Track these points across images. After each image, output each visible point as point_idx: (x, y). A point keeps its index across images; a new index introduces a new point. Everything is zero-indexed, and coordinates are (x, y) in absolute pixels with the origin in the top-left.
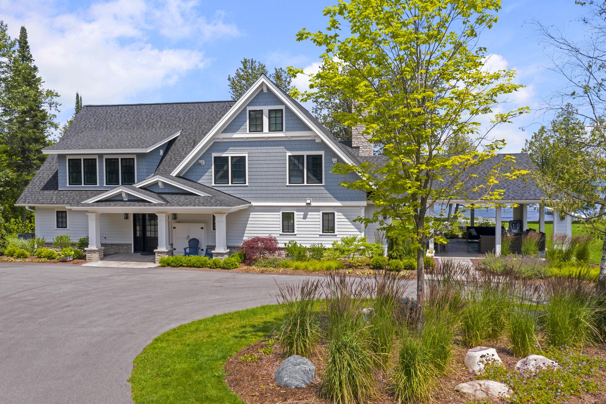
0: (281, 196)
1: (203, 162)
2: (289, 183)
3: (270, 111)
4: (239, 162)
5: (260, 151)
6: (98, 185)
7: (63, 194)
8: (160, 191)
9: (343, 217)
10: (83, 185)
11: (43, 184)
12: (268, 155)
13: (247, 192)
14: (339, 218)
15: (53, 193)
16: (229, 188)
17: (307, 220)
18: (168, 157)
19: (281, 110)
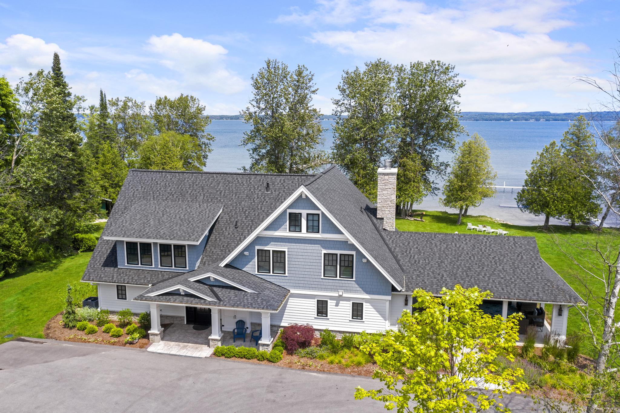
0: (316, 286)
1: (246, 253)
2: (324, 276)
3: (308, 214)
4: (280, 256)
5: (298, 247)
6: (153, 266)
7: (123, 273)
8: (212, 284)
9: (371, 307)
10: (140, 265)
11: (103, 260)
12: (305, 251)
13: (287, 281)
14: (367, 308)
15: (114, 270)
16: (271, 277)
17: (339, 307)
19: (319, 215)
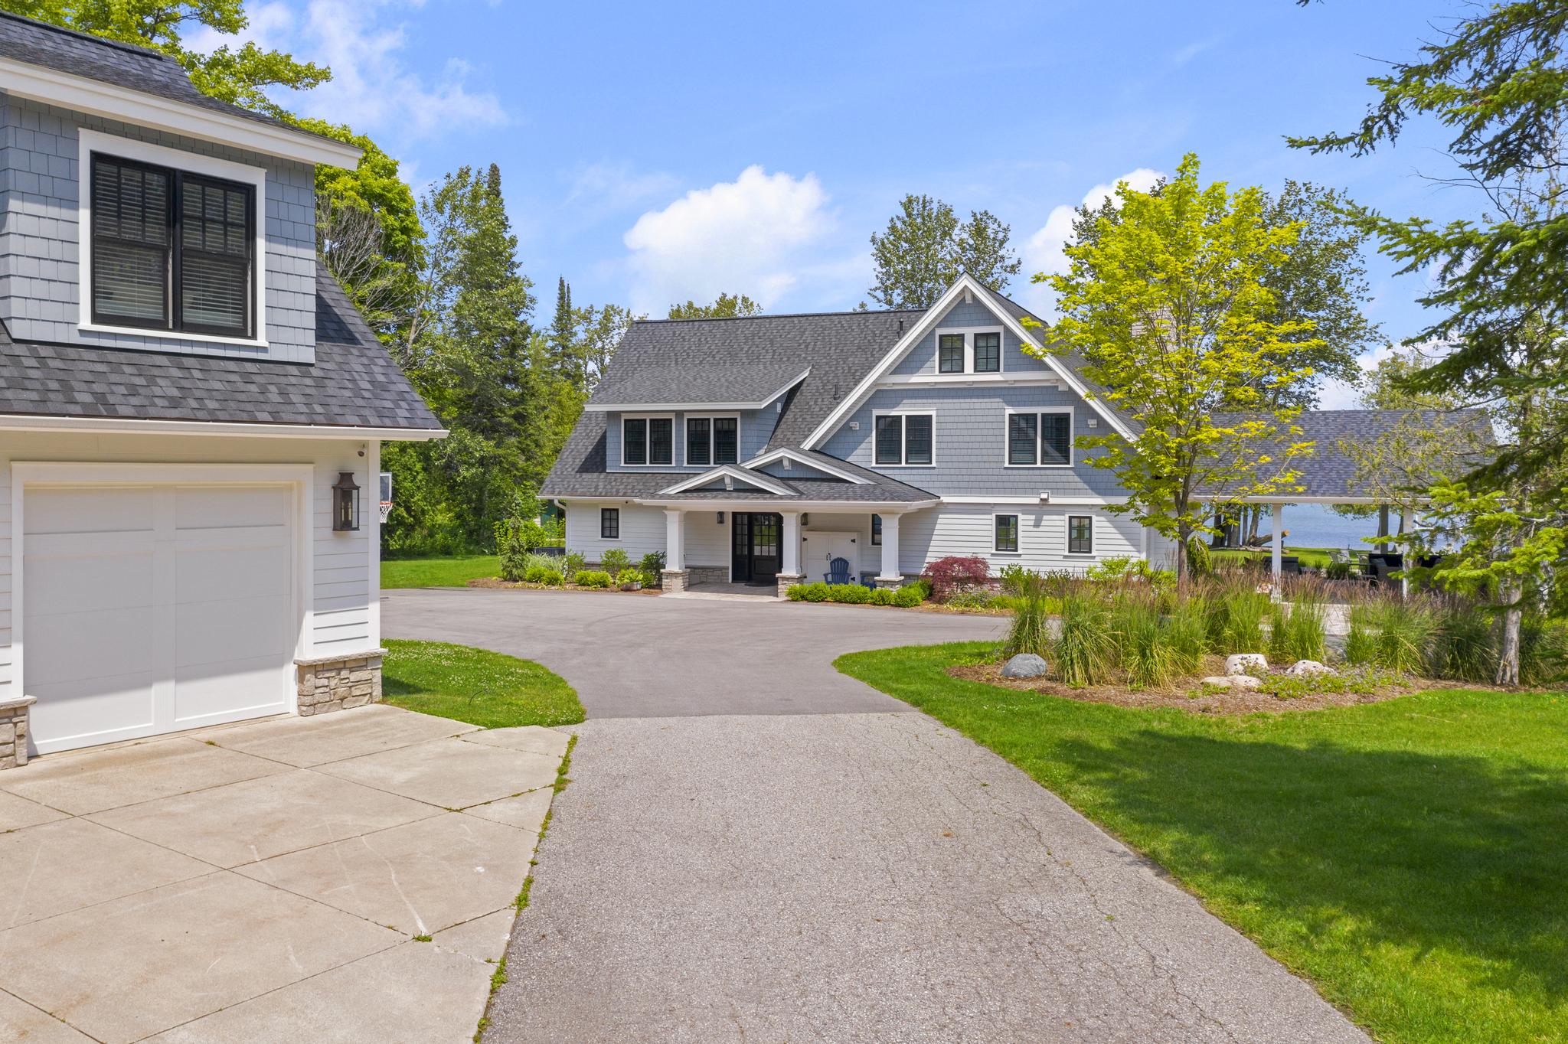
0: (994, 485)
1: (856, 425)
2: (1010, 463)
3: (977, 336)
4: (920, 426)
5: (958, 406)
6: (674, 465)
7: (615, 480)
8: (785, 475)
9: (1108, 524)
10: (648, 464)
11: (578, 463)
12: (971, 412)
13: (934, 478)
14: (1100, 525)
15: (598, 477)
16: (902, 472)
17: (1041, 529)
18: (789, 416)
19: (997, 335)
